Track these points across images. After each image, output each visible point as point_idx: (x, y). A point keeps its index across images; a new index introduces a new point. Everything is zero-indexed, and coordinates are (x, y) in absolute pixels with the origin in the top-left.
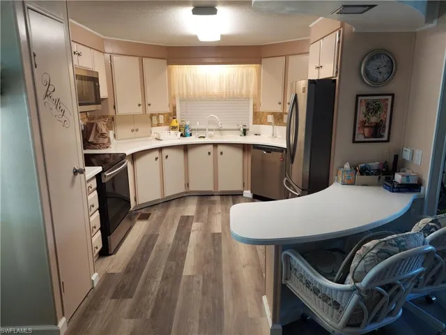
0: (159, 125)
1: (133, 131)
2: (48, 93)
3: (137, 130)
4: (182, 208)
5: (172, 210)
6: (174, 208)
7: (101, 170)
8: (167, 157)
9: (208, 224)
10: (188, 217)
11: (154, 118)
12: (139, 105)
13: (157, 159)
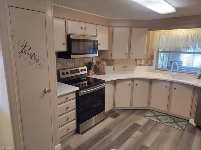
0: (140, 65)
1: (124, 67)
2: (24, 51)
3: (126, 67)
4: (139, 117)
5: (133, 116)
6: (135, 116)
7: (79, 89)
8: (137, 84)
9: (145, 136)
10: (138, 125)
11: (138, 61)
12: (126, 54)
13: (130, 85)
